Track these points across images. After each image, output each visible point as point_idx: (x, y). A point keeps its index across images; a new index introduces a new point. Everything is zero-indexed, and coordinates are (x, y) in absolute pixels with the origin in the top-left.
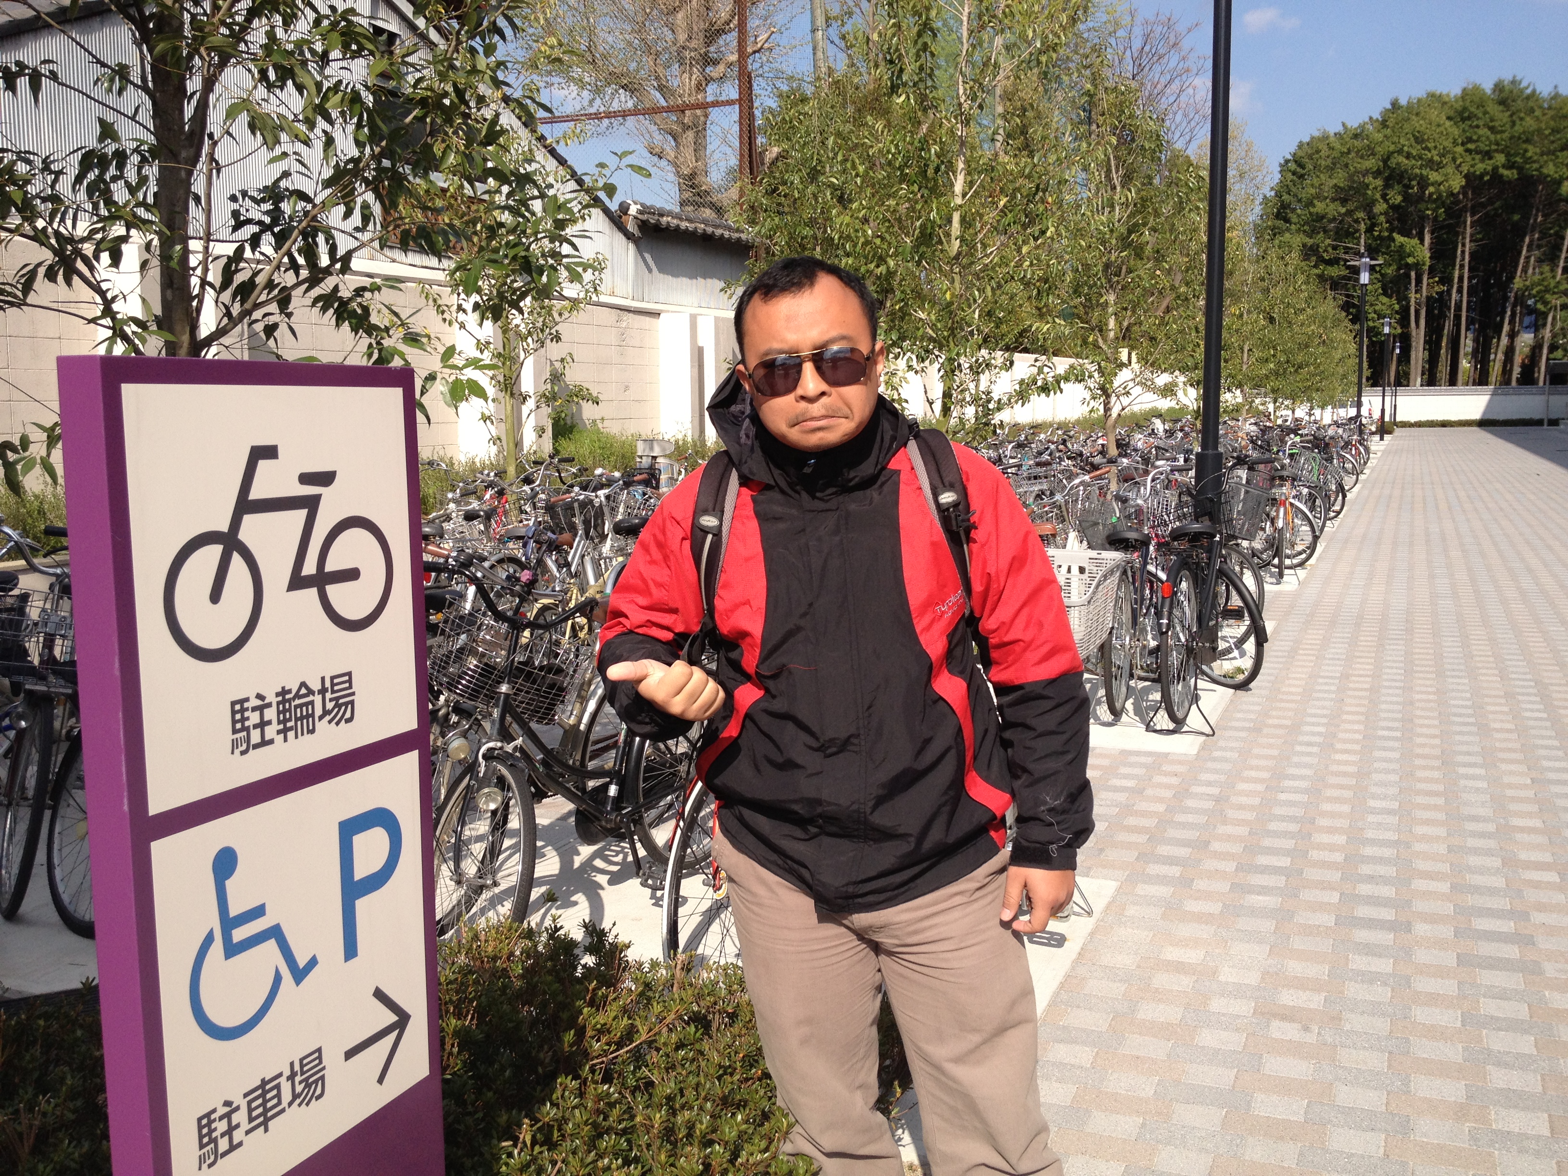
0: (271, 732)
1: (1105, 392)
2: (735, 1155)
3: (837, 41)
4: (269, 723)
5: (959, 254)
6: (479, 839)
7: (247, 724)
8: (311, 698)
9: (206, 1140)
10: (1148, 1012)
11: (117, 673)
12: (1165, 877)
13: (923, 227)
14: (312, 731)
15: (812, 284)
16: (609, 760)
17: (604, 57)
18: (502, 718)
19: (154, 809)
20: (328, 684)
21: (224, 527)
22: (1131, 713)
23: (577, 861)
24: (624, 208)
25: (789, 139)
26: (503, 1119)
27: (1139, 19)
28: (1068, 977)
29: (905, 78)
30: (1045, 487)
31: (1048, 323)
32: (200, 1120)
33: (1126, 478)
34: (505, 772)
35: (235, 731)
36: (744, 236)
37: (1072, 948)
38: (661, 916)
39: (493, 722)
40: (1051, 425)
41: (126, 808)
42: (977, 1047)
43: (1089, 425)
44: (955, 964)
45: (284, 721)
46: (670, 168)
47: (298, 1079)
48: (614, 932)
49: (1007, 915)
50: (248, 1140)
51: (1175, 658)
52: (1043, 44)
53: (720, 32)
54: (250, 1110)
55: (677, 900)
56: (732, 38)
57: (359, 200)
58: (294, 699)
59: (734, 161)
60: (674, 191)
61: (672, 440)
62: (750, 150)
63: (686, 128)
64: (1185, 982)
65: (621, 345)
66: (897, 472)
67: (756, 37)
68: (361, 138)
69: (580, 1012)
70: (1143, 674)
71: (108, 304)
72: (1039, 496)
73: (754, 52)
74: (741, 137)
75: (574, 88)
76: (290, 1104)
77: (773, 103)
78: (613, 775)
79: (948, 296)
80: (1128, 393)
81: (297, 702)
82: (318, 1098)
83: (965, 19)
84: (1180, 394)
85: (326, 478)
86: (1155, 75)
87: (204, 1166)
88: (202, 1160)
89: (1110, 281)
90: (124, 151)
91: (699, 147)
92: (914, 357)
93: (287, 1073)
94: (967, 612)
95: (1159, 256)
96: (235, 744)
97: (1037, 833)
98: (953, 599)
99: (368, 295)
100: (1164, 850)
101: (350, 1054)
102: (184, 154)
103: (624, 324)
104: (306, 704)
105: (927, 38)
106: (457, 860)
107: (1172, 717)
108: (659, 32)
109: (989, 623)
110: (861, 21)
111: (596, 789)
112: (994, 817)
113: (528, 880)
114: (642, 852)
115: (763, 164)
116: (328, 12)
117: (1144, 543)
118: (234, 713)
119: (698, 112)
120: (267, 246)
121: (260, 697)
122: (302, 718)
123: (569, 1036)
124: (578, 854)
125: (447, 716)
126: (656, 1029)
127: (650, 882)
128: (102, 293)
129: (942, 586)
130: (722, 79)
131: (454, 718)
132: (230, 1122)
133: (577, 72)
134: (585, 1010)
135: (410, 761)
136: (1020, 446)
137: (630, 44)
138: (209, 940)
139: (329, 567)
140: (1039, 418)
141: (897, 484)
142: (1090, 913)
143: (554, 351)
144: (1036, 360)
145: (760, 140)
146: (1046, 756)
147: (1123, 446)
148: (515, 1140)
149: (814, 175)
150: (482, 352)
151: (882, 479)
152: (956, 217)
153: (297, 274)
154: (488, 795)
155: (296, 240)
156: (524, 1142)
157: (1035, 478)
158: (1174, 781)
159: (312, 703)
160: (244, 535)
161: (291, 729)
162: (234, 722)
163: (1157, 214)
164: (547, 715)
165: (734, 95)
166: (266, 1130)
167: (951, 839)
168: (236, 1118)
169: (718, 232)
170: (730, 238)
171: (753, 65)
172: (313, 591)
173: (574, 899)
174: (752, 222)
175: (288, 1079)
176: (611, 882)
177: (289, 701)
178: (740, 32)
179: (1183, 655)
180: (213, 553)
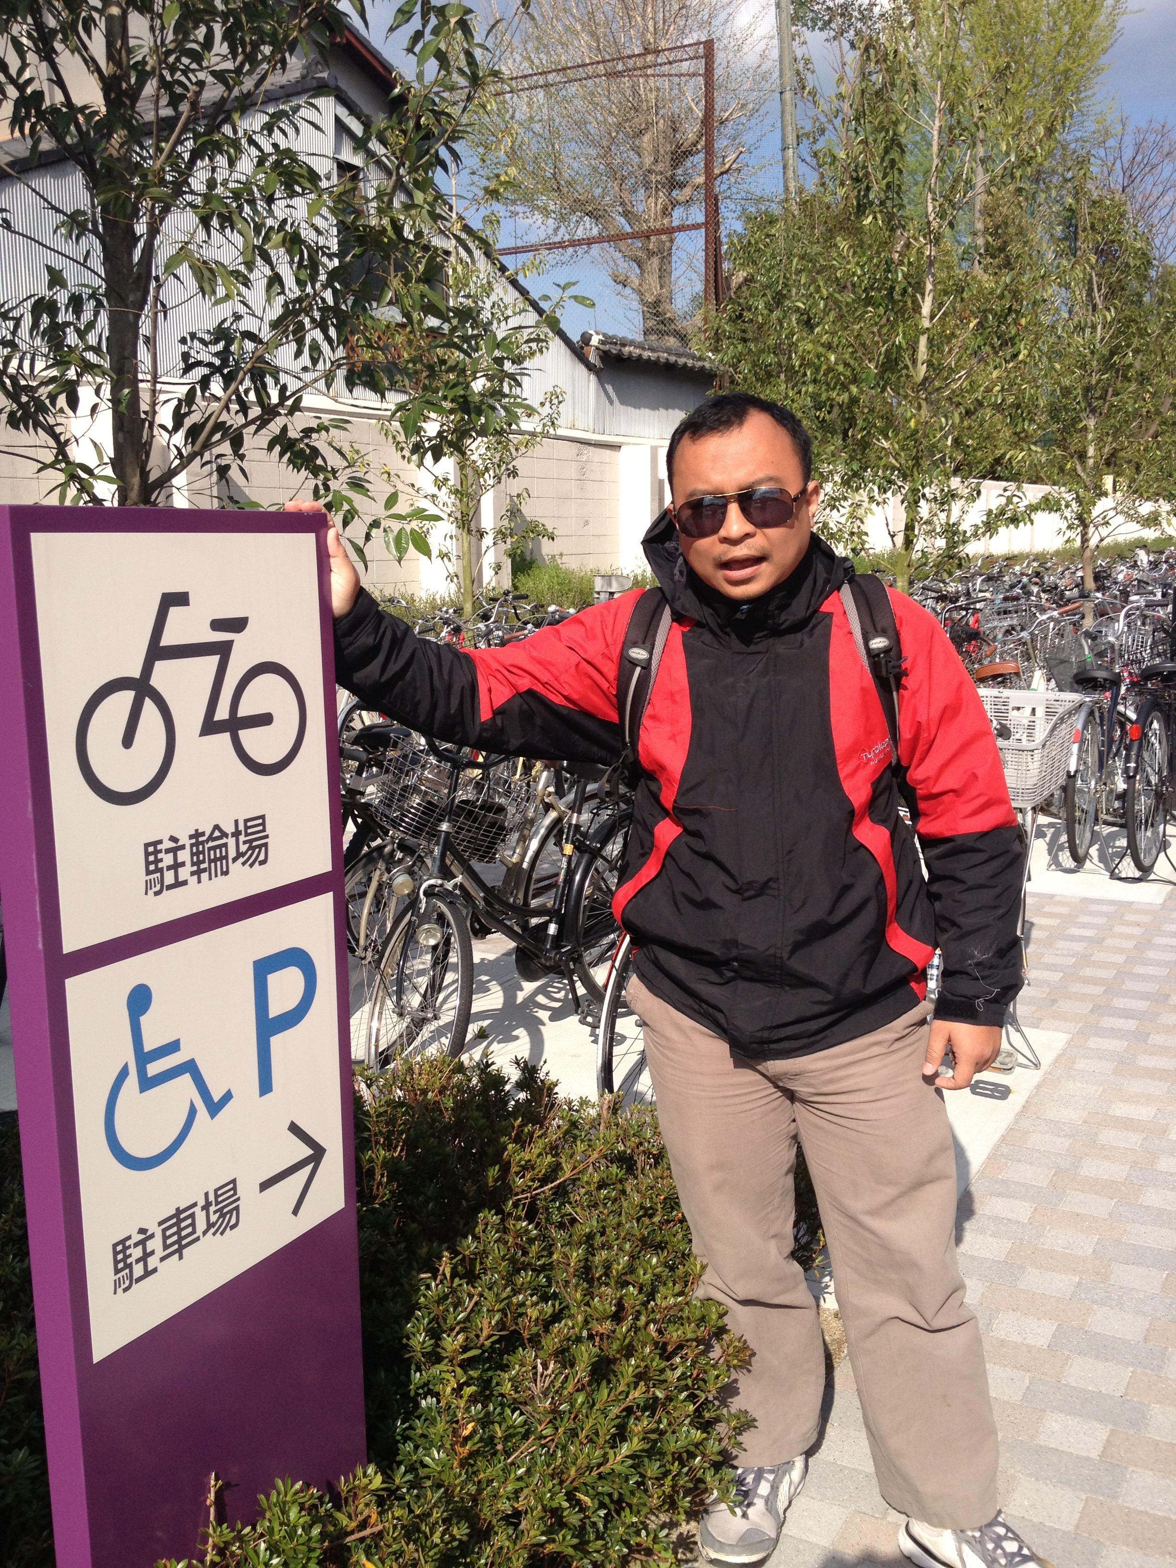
0: (184, 873)
1: (1083, 521)
2: (651, 1296)
3: (808, 159)
4: (183, 864)
5: (925, 379)
6: (421, 973)
7: (160, 865)
8: (224, 840)
9: (121, 1265)
10: (1091, 1168)
11: (30, 816)
12: (1120, 1030)
13: (888, 352)
14: (225, 873)
15: (741, 423)
16: (547, 900)
17: (569, 184)
18: (443, 856)
19: (67, 948)
20: (241, 827)
21: (136, 673)
22: (1096, 860)
23: (520, 997)
24: (586, 339)
25: (754, 263)
26: (424, 1251)
27: (1130, 128)
28: (1010, 1130)
29: (871, 196)
30: (1015, 622)
31: (1022, 450)
32: (115, 1246)
33: (1101, 612)
34: (444, 909)
35: (148, 873)
36: (707, 365)
37: (1016, 1100)
38: (596, 1054)
39: (434, 860)
40: (1027, 556)
41: (40, 946)
42: (894, 1200)
43: (1068, 556)
44: (872, 1116)
45: (198, 863)
46: (634, 296)
47: (212, 1209)
48: (545, 1069)
49: (929, 1070)
50: (163, 1267)
51: (1143, 804)
52: (1017, 157)
53: (688, 153)
54: (165, 1238)
55: (612, 1039)
56: (699, 159)
57: (308, 340)
58: (207, 841)
59: (699, 287)
60: (638, 320)
61: (631, 576)
62: (716, 275)
63: (651, 254)
64: (1134, 1139)
65: (582, 479)
66: (830, 615)
67: (724, 157)
68: (302, 277)
69: (505, 1149)
70: (1110, 819)
71: (62, 447)
72: (1008, 632)
73: (722, 173)
74: (706, 261)
75: (538, 216)
76: (205, 1233)
77: (738, 227)
78: (553, 914)
79: (912, 424)
80: (1107, 523)
81: (211, 844)
82: (232, 1228)
83: (936, 133)
84: (1164, 524)
85: (238, 625)
86: (1147, 186)
87: (120, 1291)
88: (117, 1284)
89: (1090, 405)
90: (80, 295)
91: (664, 274)
92: (875, 488)
93: (201, 1203)
94: (894, 762)
95: (1143, 378)
96: (148, 885)
97: (964, 986)
98: (880, 747)
99: (315, 436)
100: (1120, 1003)
101: (265, 1186)
102: (131, 298)
103: (584, 458)
104: (220, 847)
105: (894, 154)
106: (400, 993)
107: (1139, 865)
108: (624, 155)
109: (917, 774)
110: (834, 138)
111: (538, 926)
112: (915, 969)
113: (465, 1016)
114: (581, 991)
115: (729, 289)
116: (272, 150)
117: (1114, 682)
118: (147, 854)
119: (664, 237)
120: (216, 387)
121: (173, 839)
122: (215, 860)
123: (493, 1172)
124: (522, 989)
125: (392, 854)
126: (581, 1167)
127: (589, 1019)
128: (56, 437)
129: (869, 733)
130: (688, 203)
131: (399, 855)
132: (144, 1249)
133: (540, 202)
134: (510, 1146)
135: (325, 903)
136: (989, 579)
137: (595, 169)
138: (124, 1073)
139: (242, 712)
140: (1016, 549)
141: (829, 627)
142: (1037, 1066)
143: (514, 486)
144: (1005, 490)
145: (726, 266)
146: (976, 910)
147: (1101, 578)
148: (435, 1272)
149: (779, 299)
150: (439, 488)
151: (814, 621)
152: (923, 341)
153: (246, 415)
154: (428, 931)
155: (243, 380)
156: (444, 1274)
157: (1005, 612)
158: (1137, 931)
159: (225, 845)
160: (155, 681)
161: (204, 870)
162: (148, 863)
163: (1143, 332)
164: (488, 853)
165: (701, 218)
166: (181, 1258)
167: (869, 990)
168: (150, 1245)
169: (682, 361)
170: (694, 367)
171: (720, 187)
172: (226, 736)
173: (515, 1033)
174: (716, 350)
175: (203, 1208)
176: (552, 1019)
177: (202, 843)
178: (707, 153)
179: (1151, 802)
180: (125, 699)
